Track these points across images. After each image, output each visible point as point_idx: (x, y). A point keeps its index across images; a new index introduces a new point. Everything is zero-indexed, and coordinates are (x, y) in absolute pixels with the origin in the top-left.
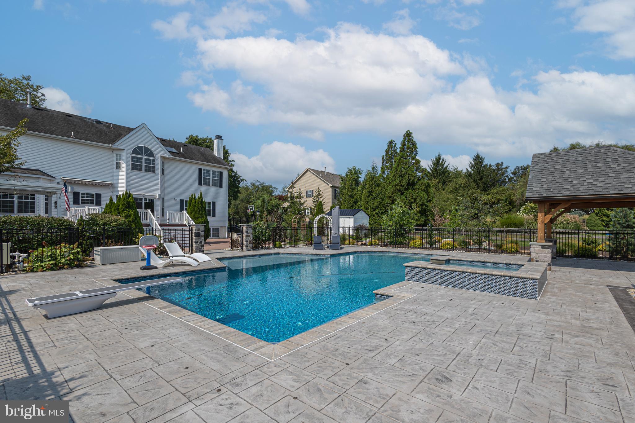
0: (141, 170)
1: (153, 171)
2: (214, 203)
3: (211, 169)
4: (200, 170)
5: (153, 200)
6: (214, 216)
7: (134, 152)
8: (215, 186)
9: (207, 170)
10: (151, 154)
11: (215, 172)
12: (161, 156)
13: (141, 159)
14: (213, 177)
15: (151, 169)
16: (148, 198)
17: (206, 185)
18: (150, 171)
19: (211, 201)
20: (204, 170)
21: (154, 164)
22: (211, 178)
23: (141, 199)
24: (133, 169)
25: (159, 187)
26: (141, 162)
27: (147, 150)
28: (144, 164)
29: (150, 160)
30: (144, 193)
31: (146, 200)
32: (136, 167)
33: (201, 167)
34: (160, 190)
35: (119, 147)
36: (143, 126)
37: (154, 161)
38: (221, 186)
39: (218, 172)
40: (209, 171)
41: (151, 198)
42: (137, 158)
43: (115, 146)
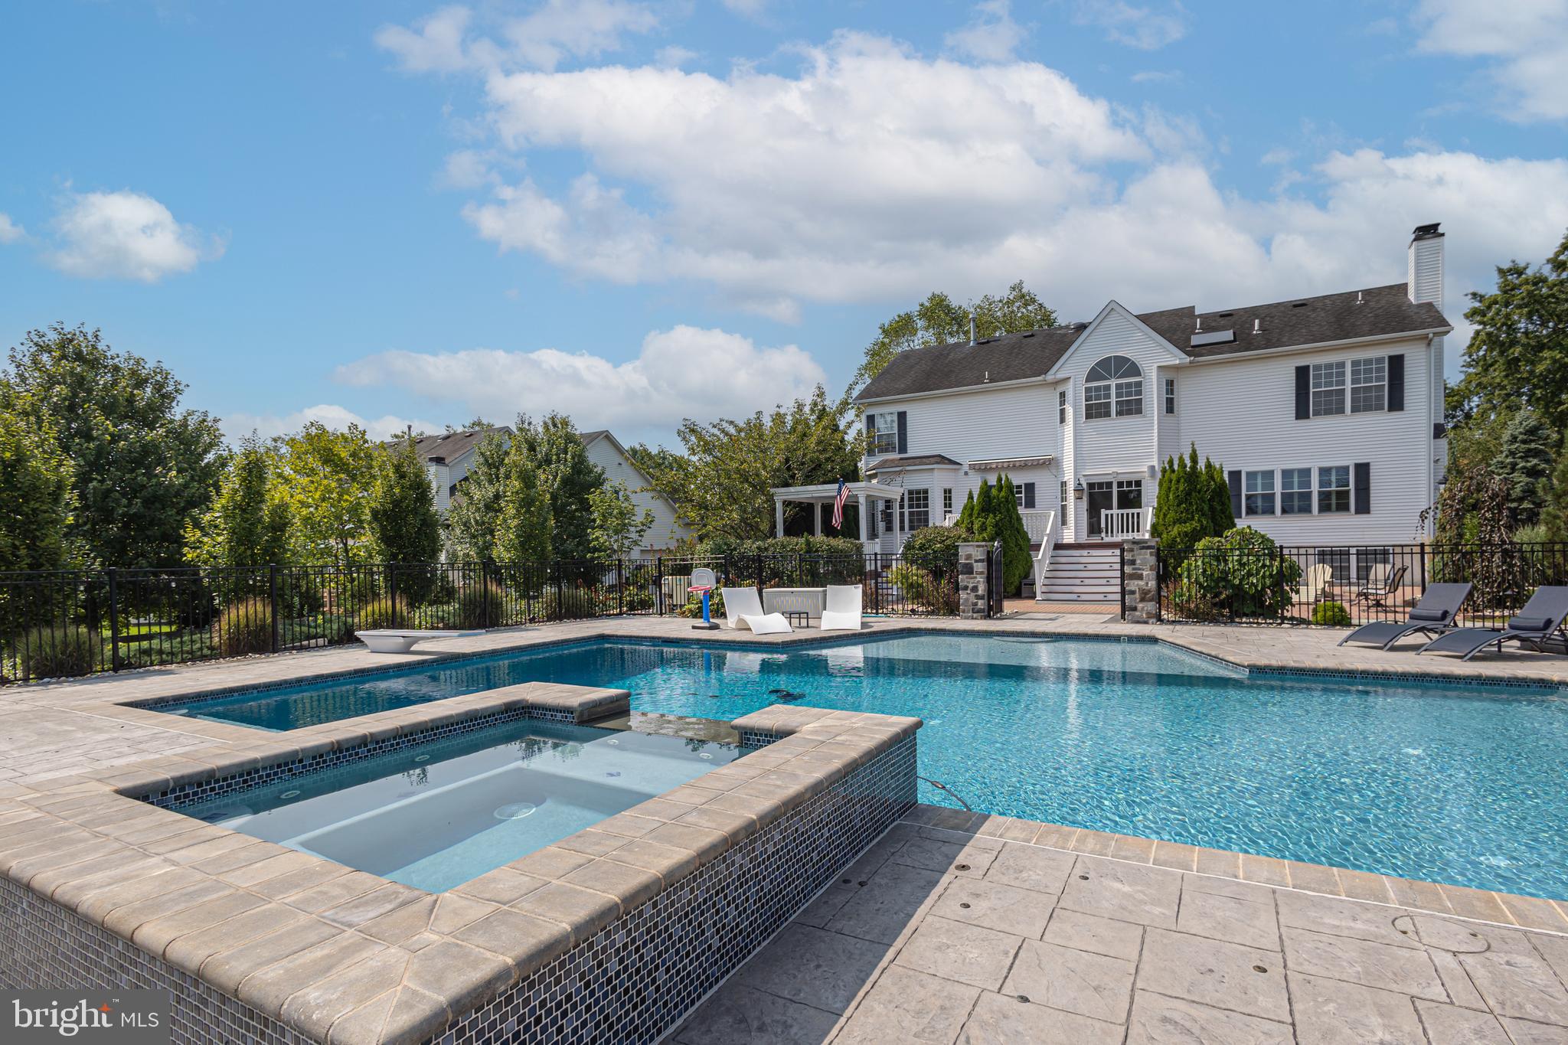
0: (1108, 414)
1: (1139, 411)
2: (1363, 470)
3: (1348, 358)
4: (1302, 373)
5: (1138, 483)
6: (1364, 507)
7: (1093, 375)
8: (1368, 408)
9: (1329, 366)
10: (1134, 370)
11: (1368, 362)
12: (1159, 367)
13: (1108, 387)
14: (1353, 382)
15: (1132, 407)
16: (1125, 479)
17: (1328, 412)
18: (1129, 412)
19: (1349, 461)
20: (1317, 368)
21: (1139, 393)
22: (1348, 386)
23: (1109, 485)
24: (1089, 416)
25: (1155, 449)
26: (1108, 396)
27: (1121, 361)
28: (1113, 400)
29: (1129, 385)
30: (1115, 470)
31: (1120, 484)
32: (1096, 411)
33: (1302, 362)
34: (1156, 457)
35: (1061, 375)
36: (1111, 309)
37: (1139, 384)
38: (1396, 403)
39: (1380, 360)
40: (1342, 365)
41: (1133, 478)
42: (1098, 389)
43: (1050, 377)
